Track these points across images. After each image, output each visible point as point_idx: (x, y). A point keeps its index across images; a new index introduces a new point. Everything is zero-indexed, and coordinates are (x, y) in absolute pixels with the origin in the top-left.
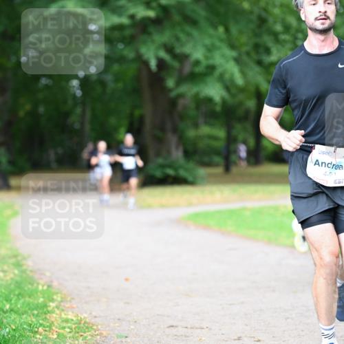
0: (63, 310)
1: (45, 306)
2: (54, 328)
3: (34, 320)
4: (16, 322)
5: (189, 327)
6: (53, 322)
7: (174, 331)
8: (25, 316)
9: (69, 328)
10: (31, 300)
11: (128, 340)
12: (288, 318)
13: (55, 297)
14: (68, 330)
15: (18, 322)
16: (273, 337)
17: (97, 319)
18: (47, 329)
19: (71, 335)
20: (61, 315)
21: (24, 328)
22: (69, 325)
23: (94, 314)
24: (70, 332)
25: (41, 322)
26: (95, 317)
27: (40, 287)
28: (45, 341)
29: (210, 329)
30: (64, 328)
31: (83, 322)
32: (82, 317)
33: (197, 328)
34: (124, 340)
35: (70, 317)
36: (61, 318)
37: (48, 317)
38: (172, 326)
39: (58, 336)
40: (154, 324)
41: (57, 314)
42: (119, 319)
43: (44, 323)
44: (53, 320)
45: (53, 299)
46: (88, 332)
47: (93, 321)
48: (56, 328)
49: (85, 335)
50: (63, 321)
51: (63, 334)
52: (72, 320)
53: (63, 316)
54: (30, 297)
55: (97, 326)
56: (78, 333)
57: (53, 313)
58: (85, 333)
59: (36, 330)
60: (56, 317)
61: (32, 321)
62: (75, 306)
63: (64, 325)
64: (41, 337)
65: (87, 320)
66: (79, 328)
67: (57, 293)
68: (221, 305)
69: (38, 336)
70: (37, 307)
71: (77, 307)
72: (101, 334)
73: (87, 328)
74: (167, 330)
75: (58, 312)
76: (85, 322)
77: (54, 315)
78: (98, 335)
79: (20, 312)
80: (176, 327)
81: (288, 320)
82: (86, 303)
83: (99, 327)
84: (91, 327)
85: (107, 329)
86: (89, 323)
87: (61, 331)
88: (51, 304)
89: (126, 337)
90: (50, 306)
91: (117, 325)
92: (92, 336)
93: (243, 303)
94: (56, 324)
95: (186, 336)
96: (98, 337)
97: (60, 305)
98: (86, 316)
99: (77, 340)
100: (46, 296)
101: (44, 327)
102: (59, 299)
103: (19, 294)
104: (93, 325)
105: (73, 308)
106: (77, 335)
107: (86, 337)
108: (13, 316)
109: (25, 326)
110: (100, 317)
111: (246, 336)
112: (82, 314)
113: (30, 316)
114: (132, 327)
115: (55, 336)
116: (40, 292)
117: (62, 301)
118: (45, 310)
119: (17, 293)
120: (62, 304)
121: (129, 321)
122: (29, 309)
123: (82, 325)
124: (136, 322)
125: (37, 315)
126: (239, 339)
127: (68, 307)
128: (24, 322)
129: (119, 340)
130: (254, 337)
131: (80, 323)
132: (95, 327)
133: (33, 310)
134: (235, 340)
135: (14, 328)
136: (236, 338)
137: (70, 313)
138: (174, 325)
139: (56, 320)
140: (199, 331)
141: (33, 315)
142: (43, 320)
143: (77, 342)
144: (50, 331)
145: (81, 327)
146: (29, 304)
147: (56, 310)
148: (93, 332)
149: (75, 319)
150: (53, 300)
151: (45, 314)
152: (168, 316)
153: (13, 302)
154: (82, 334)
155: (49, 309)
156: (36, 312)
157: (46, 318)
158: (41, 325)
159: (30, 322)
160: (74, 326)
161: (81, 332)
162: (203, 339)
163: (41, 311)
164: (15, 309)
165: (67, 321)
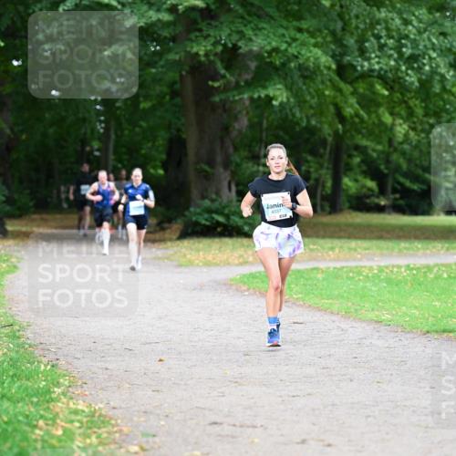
0: (72, 398)
1: (49, 392)
2: (58, 421)
3: (32, 409)
4: (8, 413)
5: (237, 424)
6: (57, 414)
7: (217, 429)
8: (20, 405)
9: (79, 421)
10: (30, 384)
11: (157, 439)
12: (369, 416)
13: (61, 380)
14: (77, 424)
15: (11, 412)
16: (349, 441)
17: (116, 411)
18: (50, 422)
19: (81, 431)
20: (68, 404)
21: (19, 421)
22: (79, 417)
23: (112, 404)
24: (80, 428)
25: (42, 412)
26: (114, 408)
27: (43, 367)
28: (46, 438)
29: (266, 428)
30: (72, 422)
31: (97, 415)
32: (97, 408)
33: (248, 427)
34: (151, 439)
35: (80, 407)
36: (68, 408)
37: (51, 407)
38: (215, 423)
39: (64, 432)
40: (191, 419)
41: (63, 403)
42: (145, 412)
43: (46, 415)
44: (58, 410)
45: (58, 383)
46: (104, 427)
47: (110, 413)
48: (62, 421)
49: (100, 431)
50: (71, 413)
51: (70, 430)
52: (83, 411)
53: (71, 405)
54: (28, 379)
55: (116, 420)
56: (90, 428)
57: (59, 401)
58: (99, 428)
59: (35, 423)
60: (62, 408)
61: (30, 412)
62: (87, 393)
63: (73, 417)
64: (41, 433)
65: (103, 412)
66: (92, 422)
67: (65, 375)
68: (281, 396)
69: (37, 431)
70: (37, 393)
71: (91, 394)
72: (121, 431)
73: (103, 422)
74: (209, 428)
75: (64, 400)
76: (100, 415)
77: (60, 404)
78: (116, 432)
79: (15, 398)
80: (221, 424)
81: (369, 419)
82: (102, 389)
83: (119, 421)
84: (108, 421)
85: (129, 424)
86: (105, 416)
87: (68, 426)
88: (56, 389)
89: (154, 436)
90: (54, 392)
91: (142, 419)
92: (109, 433)
93: (309, 394)
94: (61, 416)
95: (233, 437)
96: (117, 435)
97: (68, 391)
98: (101, 406)
99: (89, 437)
100: (49, 378)
101: (46, 419)
102: (66, 383)
103: (14, 375)
104: (111, 419)
105: (86, 395)
106: (89, 431)
107: (101, 434)
108: (6, 404)
109: (21, 418)
110: (121, 408)
111: (313, 439)
112: (96, 404)
113: (27, 405)
114: (162, 423)
115: (60, 432)
116: (42, 373)
117: (70, 386)
118: (48, 397)
119: (11, 373)
120: (70, 389)
121: (158, 415)
122: (27, 395)
123: (96, 419)
124: (167, 416)
125: (37, 404)
126: (303, 442)
127: (78, 394)
128: (20, 412)
129: (144, 439)
130: (322, 441)
131: (93, 416)
132: (113, 422)
133: (32, 396)
134: (298, 443)
135: (6, 419)
136: (298, 441)
137: (81, 402)
138: (218, 421)
139: (62, 411)
140: (251, 429)
141: (32, 403)
142: (44, 410)
143: (88, 441)
144: (53, 425)
145: (95, 421)
146: (26, 389)
147: (62, 397)
148: (110, 427)
149: (86, 410)
150: (58, 385)
151: (48, 402)
152: (210, 410)
153: (5, 385)
154: (96, 430)
155: (54, 396)
156: (35, 400)
157: (48, 408)
158: (42, 417)
159: (27, 413)
160: (85, 420)
161: (95, 427)
162: (256, 440)
163: (42, 399)
164: (9, 395)
165: (76, 412)
